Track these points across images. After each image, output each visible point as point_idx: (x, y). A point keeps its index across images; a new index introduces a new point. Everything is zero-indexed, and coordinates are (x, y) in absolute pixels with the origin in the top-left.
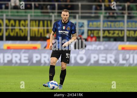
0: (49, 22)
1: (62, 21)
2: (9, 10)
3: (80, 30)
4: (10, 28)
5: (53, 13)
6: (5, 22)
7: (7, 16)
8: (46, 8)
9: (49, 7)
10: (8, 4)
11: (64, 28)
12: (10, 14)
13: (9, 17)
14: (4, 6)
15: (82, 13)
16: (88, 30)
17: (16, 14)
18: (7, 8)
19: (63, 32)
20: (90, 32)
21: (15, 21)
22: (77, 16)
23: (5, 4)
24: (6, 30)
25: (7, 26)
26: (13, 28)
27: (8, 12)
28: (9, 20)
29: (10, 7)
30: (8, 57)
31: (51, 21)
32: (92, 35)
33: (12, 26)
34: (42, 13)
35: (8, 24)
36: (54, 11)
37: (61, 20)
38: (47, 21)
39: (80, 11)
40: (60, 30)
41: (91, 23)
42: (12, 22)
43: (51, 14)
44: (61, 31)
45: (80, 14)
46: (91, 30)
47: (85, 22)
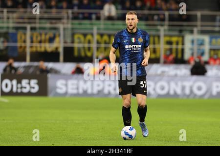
0: (156, 39)
1: (127, 31)
2: (102, 22)
3: (199, 49)
4: (103, 45)
5: (162, 25)
6: (96, 37)
7: (98, 29)
8: (153, 19)
9: (156, 17)
10: (100, 13)
11: (133, 40)
12: (102, 26)
13: (102, 32)
14: (94, 16)
15: (202, 26)
16: (211, 50)
17: (111, 27)
18: (98, 18)
19: (132, 47)
20: (212, 52)
21: (109, 36)
22: (195, 30)
23: (96, 14)
24: (98, 48)
25: (98, 43)
26: (107, 46)
27: (100, 24)
28: (102, 35)
29: (102, 18)
30: (98, 85)
31: (159, 37)
32: (215, 57)
33: (105, 43)
34: (147, 25)
35: (100, 40)
36: (162, 23)
37: (127, 29)
38: (154, 36)
39: (199, 23)
40: (128, 45)
41: (214, 41)
42: (106, 38)
43: (159, 27)
44: (130, 46)
45: (199, 28)
46: (214, 50)
47: (206, 38)
